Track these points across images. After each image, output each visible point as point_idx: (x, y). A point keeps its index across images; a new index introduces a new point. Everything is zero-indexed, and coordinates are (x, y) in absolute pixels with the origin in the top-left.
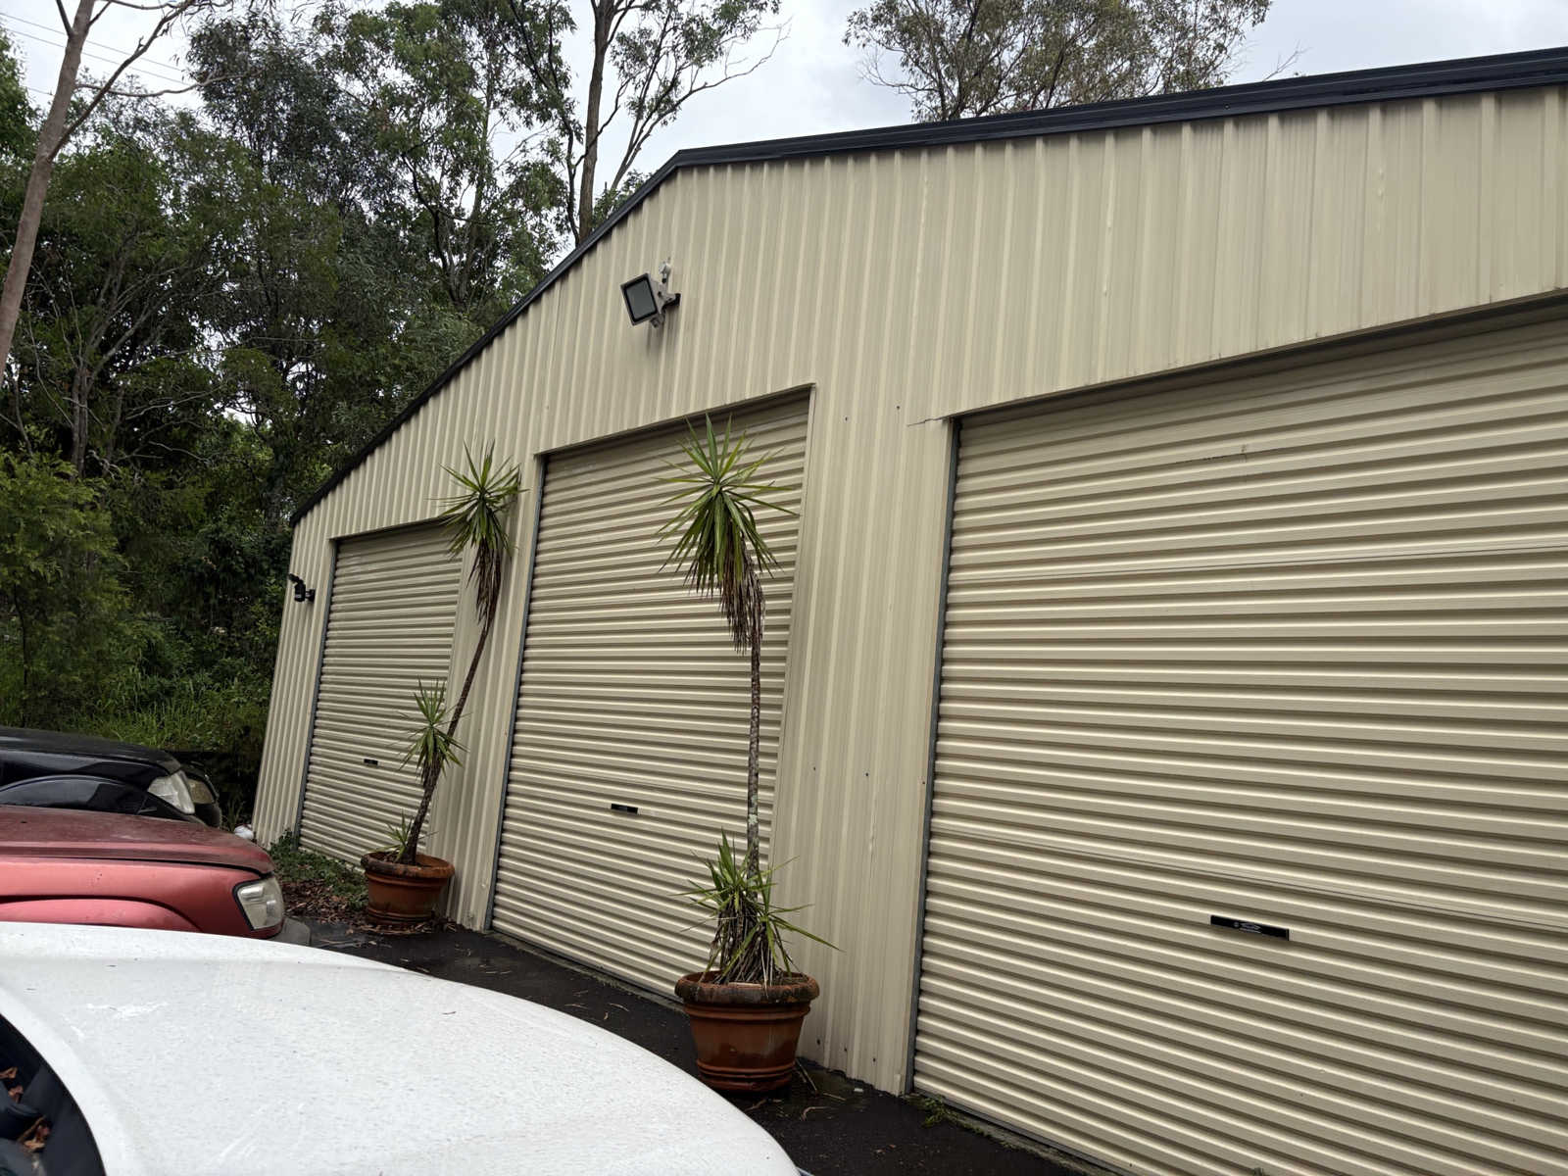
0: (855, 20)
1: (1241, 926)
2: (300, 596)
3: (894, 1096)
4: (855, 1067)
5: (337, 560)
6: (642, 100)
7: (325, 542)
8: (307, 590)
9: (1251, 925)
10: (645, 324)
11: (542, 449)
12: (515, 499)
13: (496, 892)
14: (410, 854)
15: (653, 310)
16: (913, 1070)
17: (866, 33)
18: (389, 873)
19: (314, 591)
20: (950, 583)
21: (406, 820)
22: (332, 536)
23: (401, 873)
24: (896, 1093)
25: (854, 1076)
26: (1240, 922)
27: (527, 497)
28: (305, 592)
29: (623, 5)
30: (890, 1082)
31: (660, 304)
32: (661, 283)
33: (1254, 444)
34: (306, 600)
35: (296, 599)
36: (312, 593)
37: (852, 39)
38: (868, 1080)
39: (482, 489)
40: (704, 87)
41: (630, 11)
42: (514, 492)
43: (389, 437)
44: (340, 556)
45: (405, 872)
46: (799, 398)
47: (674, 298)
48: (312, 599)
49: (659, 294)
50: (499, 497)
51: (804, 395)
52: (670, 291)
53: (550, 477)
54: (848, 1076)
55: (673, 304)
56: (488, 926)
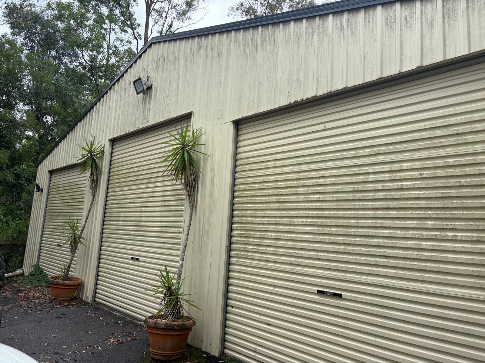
0: (231, 9)
1: (327, 293)
2: (37, 190)
3: (216, 357)
4: (204, 347)
5: (51, 178)
6: (162, 31)
7: (47, 172)
8: (40, 188)
9: (330, 293)
10: (141, 94)
11: (111, 137)
12: (103, 155)
13: (96, 289)
14: (66, 277)
15: (143, 89)
16: (224, 347)
17: (235, 13)
18: (57, 284)
19: (43, 188)
20: (236, 177)
21: (65, 263)
22: (49, 170)
23: (61, 283)
24: (217, 356)
25: (204, 350)
26: (326, 292)
27: (106, 154)
28: (39, 189)
29: (155, 1)
30: (215, 352)
31: (145, 88)
32: (146, 81)
33: (329, 125)
34: (40, 191)
35: (36, 191)
36: (42, 189)
37: (230, 15)
38: (208, 352)
39: (91, 152)
40: (182, 27)
41: (157, 3)
42: (103, 152)
43: (66, 136)
44: (52, 176)
45: (63, 283)
46: (188, 117)
47: (150, 85)
48: (42, 191)
49: (145, 84)
50: (97, 154)
51: (190, 116)
52: (149, 84)
53: (114, 147)
54: (202, 350)
55: (150, 88)
56: (93, 300)
